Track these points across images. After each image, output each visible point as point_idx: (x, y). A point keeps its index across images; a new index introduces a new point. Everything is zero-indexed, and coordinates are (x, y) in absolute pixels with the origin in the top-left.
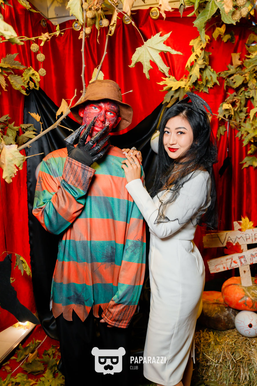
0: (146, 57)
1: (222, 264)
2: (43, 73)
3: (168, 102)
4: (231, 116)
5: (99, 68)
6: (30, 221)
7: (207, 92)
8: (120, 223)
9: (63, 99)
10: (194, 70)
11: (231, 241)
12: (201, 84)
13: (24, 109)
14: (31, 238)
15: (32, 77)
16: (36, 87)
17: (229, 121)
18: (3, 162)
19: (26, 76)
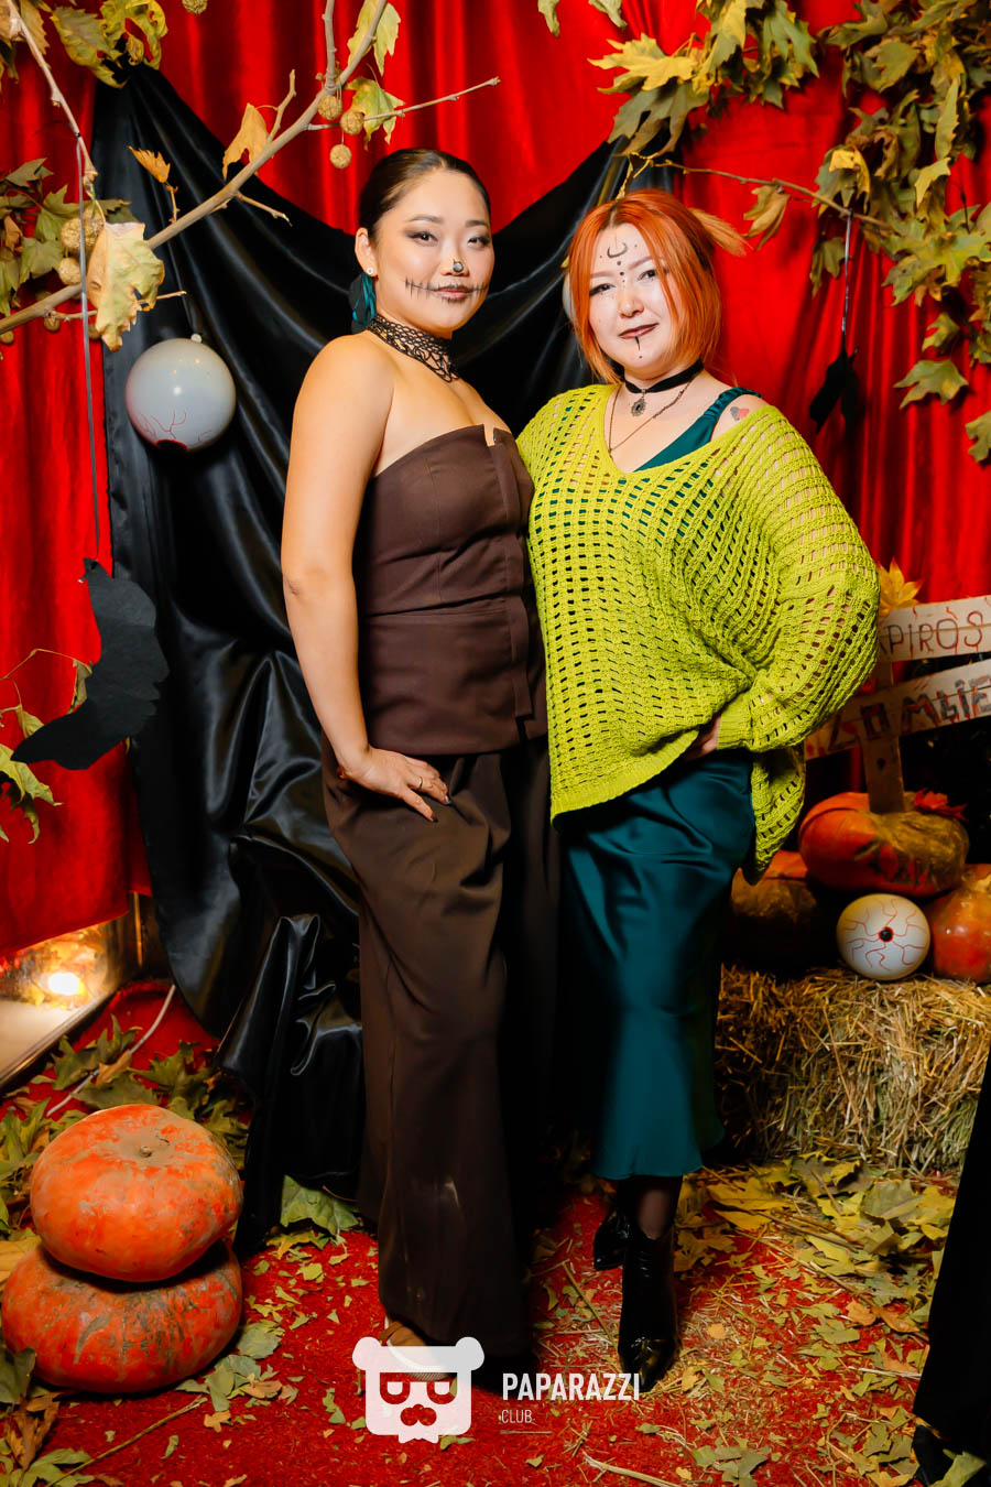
3: (629, 137)
4: (859, 197)
7: (779, 104)
9: (249, 105)
10: (727, 18)
12: (754, 73)
15: (135, 20)
16: (150, 56)
17: (852, 216)
18: (99, 281)
19: (114, 14)
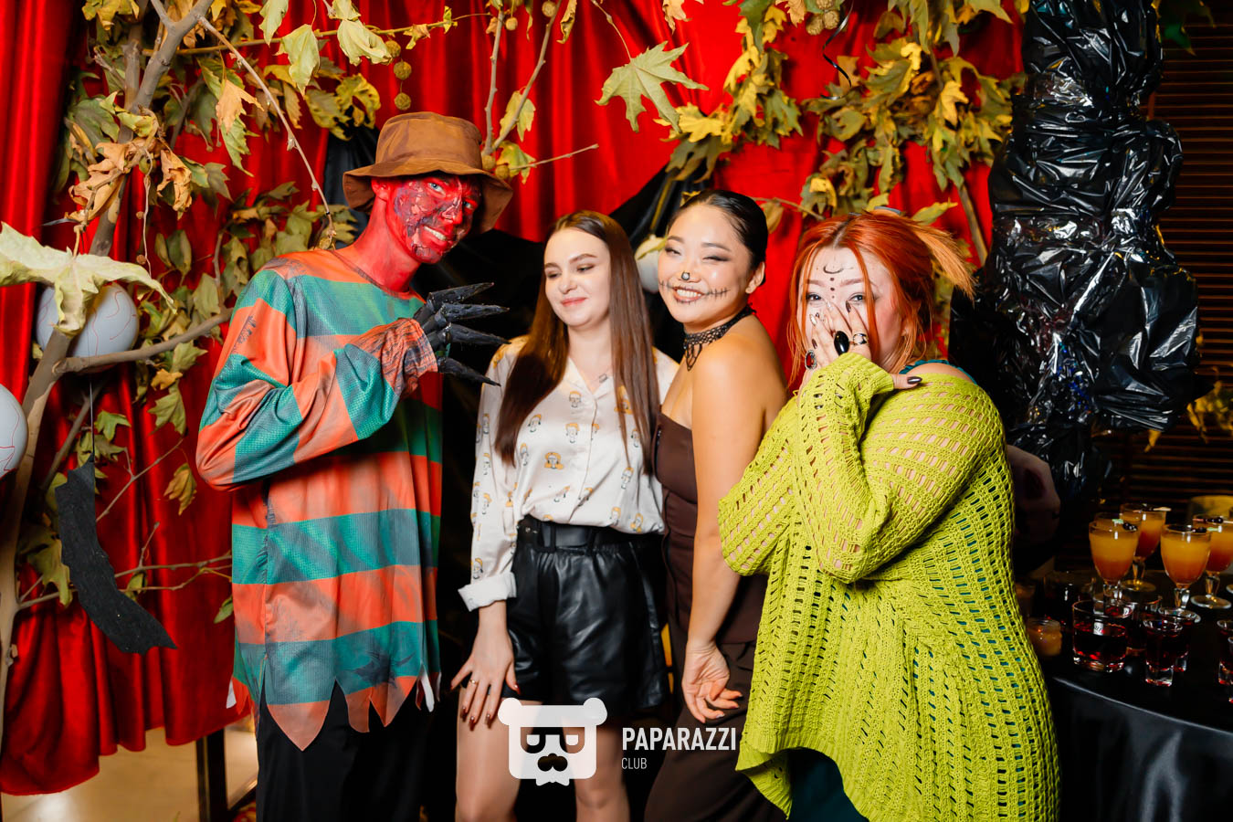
0: (633, 88)
2: (405, 103)
3: (680, 166)
4: (829, 209)
5: (526, 92)
7: (777, 146)
12: (761, 128)
13: (325, 168)
19: (346, 93)
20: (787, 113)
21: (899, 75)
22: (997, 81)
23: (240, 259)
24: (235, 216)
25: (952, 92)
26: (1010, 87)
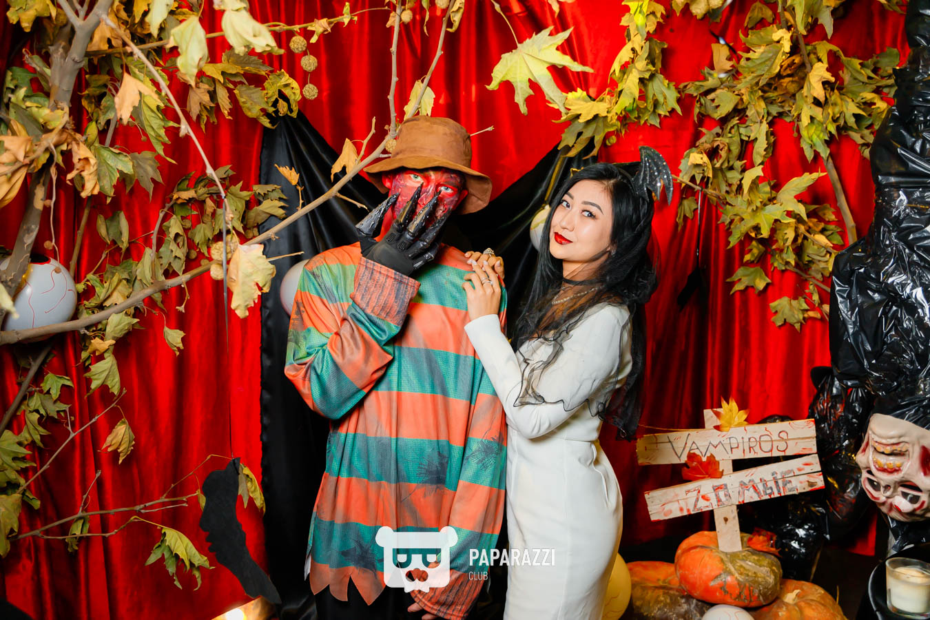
0: (520, 73)
1: (678, 501)
2: (311, 94)
3: (571, 146)
4: (705, 179)
5: (426, 81)
6: (264, 392)
7: (658, 125)
8: (458, 403)
9: (347, 139)
10: (628, 81)
11: (697, 452)
12: (643, 109)
13: (262, 152)
14: (264, 428)
15: (283, 90)
16: (291, 110)
17: (701, 191)
18: (234, 277)
19: (272, 87)
20: (668, 96)
21: (769, 59)
22: (861, 61)
23: (177, 235)
24: (175, 196)
25: (819, 72)
26: (872, 67)
